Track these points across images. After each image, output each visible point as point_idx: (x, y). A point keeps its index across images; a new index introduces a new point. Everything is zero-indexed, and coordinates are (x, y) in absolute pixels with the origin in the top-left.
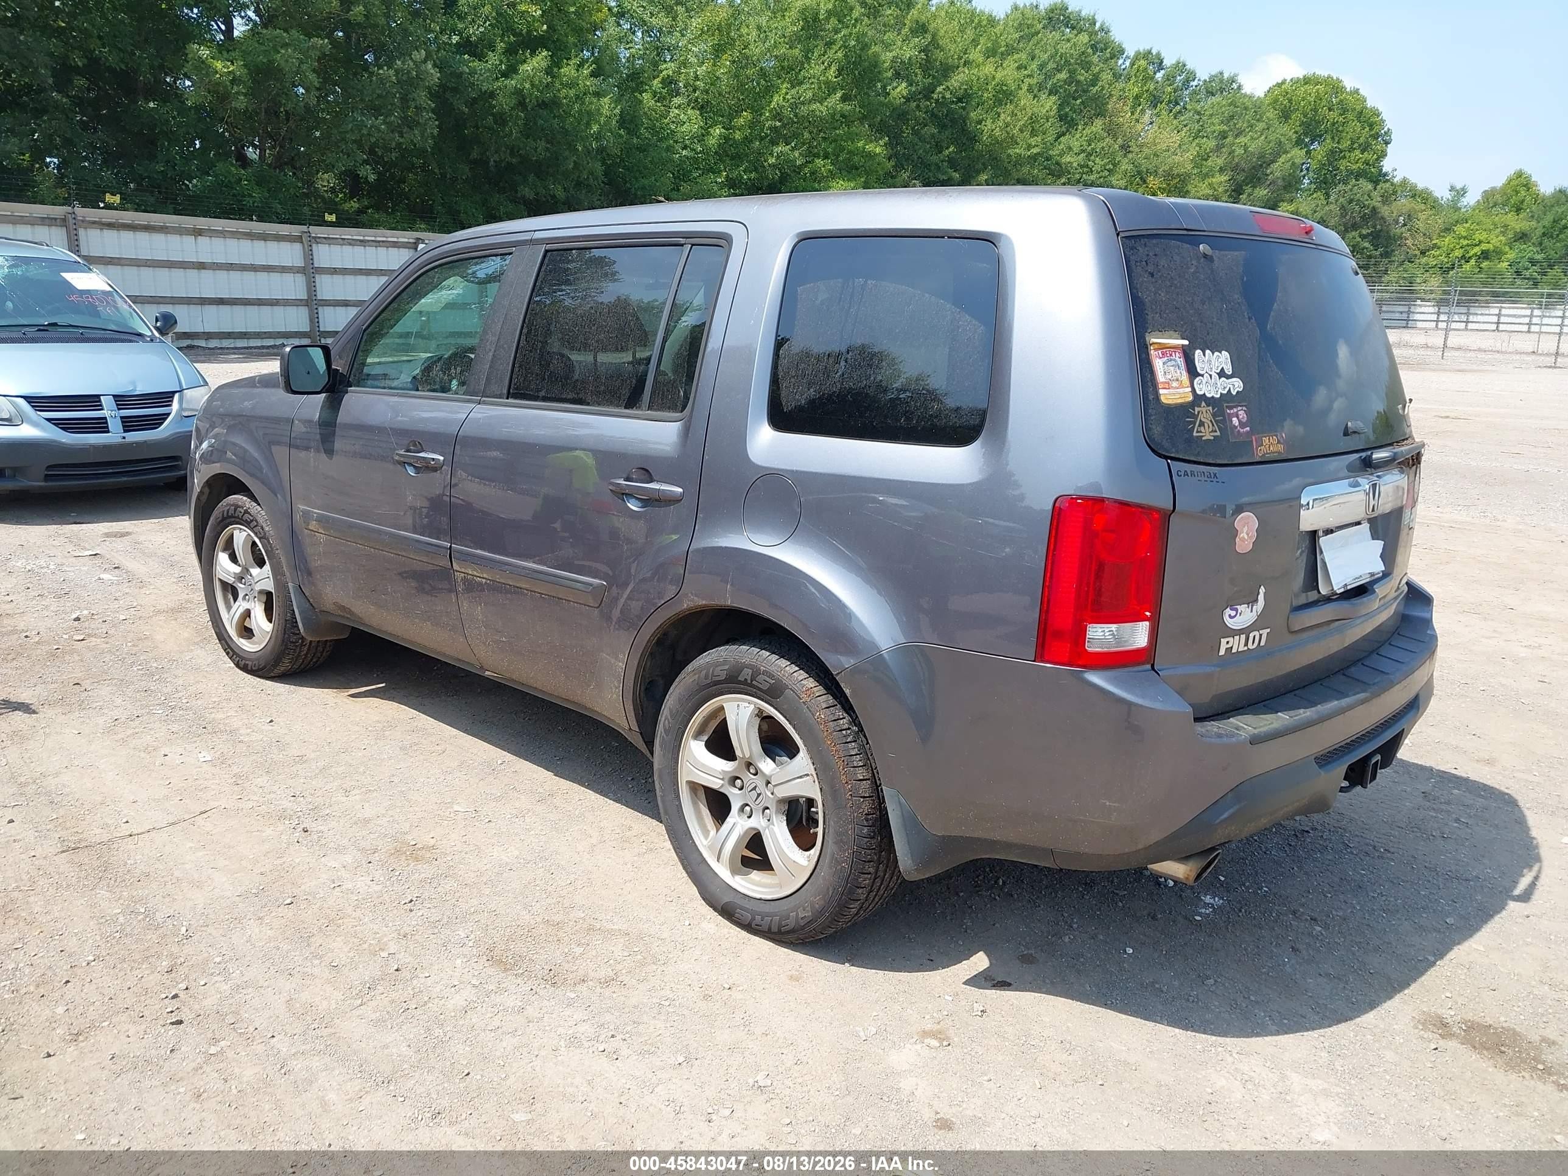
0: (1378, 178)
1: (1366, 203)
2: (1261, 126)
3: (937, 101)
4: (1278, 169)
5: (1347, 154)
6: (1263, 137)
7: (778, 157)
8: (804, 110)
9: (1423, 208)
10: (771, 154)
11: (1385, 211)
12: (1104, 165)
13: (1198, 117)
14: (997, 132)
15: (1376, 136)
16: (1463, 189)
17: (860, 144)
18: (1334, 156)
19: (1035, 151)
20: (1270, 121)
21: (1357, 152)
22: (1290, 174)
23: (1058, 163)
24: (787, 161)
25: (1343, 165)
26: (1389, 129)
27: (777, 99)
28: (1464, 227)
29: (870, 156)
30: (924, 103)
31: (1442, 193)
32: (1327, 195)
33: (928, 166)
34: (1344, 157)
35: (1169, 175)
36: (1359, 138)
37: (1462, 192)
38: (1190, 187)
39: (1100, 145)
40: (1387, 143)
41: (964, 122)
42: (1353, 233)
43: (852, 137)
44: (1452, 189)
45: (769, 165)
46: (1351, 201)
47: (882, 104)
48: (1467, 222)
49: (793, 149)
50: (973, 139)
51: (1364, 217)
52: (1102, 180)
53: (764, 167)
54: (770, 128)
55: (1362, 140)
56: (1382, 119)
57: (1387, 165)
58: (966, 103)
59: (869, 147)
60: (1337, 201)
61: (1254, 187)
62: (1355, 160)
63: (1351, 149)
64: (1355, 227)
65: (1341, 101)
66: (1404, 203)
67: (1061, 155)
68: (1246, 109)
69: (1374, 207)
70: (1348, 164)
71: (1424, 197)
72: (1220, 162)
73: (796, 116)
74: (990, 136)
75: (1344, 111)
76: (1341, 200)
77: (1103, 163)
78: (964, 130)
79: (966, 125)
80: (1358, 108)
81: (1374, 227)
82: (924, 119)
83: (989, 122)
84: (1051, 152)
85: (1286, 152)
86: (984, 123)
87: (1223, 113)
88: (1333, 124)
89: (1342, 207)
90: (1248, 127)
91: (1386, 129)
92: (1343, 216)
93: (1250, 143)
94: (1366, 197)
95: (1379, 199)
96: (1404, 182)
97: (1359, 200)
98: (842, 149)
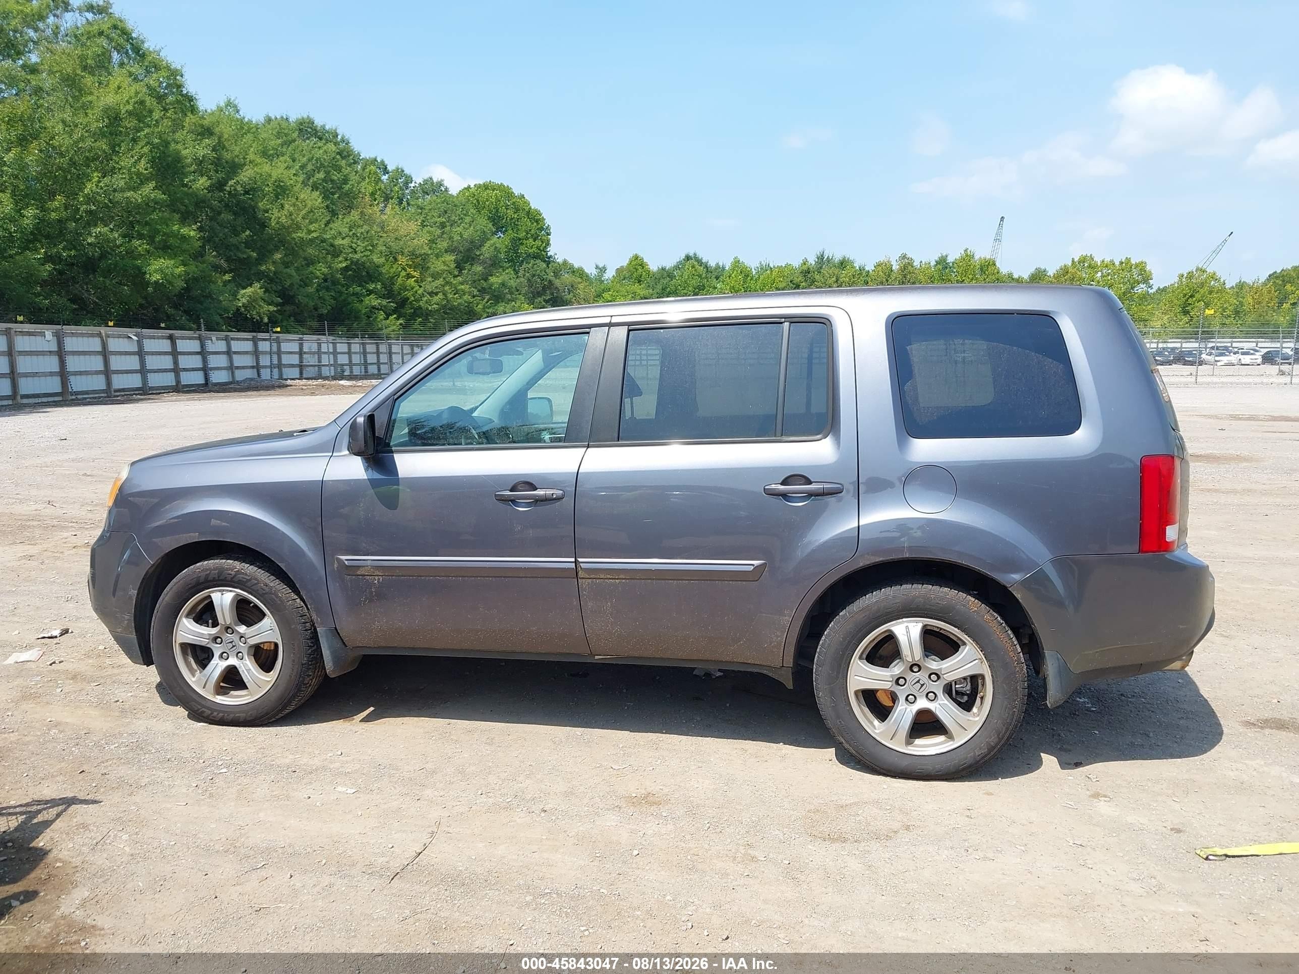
0: (548, 260)
1: (544, 277)
2: (468, 219)
3: (230, 193)
4: (486, 251)
5: (525, 242)
6: (472, 228)
7: (96, 237)
8: (118, 196)
9: (581, 281)
10: (90, 234)
11: (557, 282)
12: (365, 247)
13: (420, 211)
14: (283, 220)
15: (541, 229)
16: (604, 267)
17: (176, 228)
18: (516, 243)
19: (314, 235)
20: (474, 215)
21: (531, 240)
22: (494, 256)
23: (332, 245)
24: (108, 241)
25: (522, 250)
26: (548, 225)
27: (89, 188)
28: (609, 294)
29: (184, 238)
30: (218, 194)
31: (591, 271)
32: (517, 272)
33: (228, 247)
34: (522, 244)
35: (413, 255)
36: (530, 230)
37: (603, 270)
38: (429, 265)
39: (360, 230)
40: (549, 234)
41: (254, 210)
42: (539, 299)
43: (165, 222)
44: (597, 267)
45: (88, 243)
46: (534, 275)
47: (187, 194)
48: (610, 291)
49: (112, 230)
50: (263, 225)
51: (544, 288)
52: (365, 258)
53: (83, 245)
54: (86, 212)
55: (533, 232)
56: (543, 218)
57: (551, 251)
58: (253, 195)
59: (184, 231)
60: (524, 275)
61: (472, 265)
62: (530, 246)
63: (527, 239)
64: (539, 294)
65: (514, 203)
66: (567, 278)
67: (334, 238)
68: (455, 206)
69: (550, 280)
70: (526, 249)
71: (579, 273)
72: (445, 245)
73: (110, 200)
74: (278, 223)
75: (517, 210)
76: (527, 274)
77: (364, 245)
78: (255, 218)
79: (255, 213)
80: (527, 209)
81: (552, 294)
82: (219, 207)
83: (275, 211)
84: (325, 236)
85: (488, 239)
86: (270, 212)
87: (439, 208)
88: (512, 219)
89: (529, 280)
90: (459, 219)
91: (546, 225)
92: (530, 286)
93: (464, 232)
94: (543, 273)
95: (552, 274)
96: (565, 262)
97: (539, 275)
98: (157, 232)
